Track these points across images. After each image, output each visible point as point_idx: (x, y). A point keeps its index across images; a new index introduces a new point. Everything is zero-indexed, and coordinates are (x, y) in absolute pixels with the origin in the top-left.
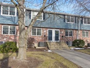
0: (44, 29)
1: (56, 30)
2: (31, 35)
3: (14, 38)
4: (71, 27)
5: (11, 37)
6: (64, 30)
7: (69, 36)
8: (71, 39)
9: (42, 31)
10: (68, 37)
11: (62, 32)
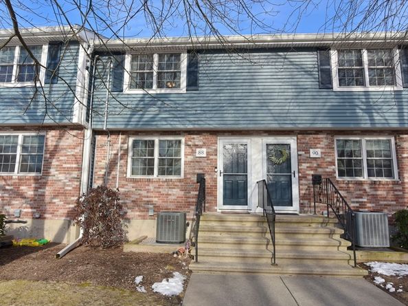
0: (198, 140)
1: (272, 140)
2: (129, 175)
3: (36, 189)
4: (377, 117)
5: (23, 188)
6: (324, 140)
7: (365, 178)
8: (381, 193)
9: (189, 150)
10: (361, 183)
11: (315, 153)
